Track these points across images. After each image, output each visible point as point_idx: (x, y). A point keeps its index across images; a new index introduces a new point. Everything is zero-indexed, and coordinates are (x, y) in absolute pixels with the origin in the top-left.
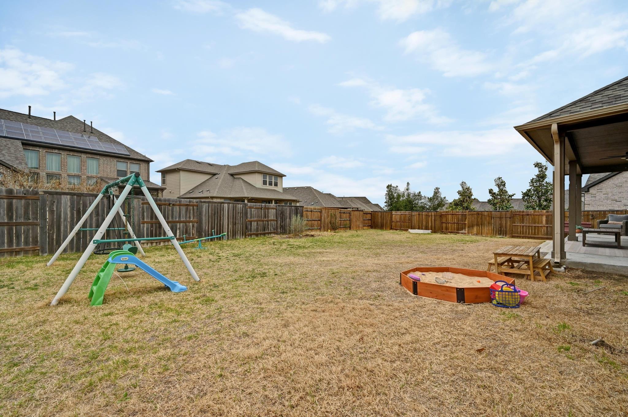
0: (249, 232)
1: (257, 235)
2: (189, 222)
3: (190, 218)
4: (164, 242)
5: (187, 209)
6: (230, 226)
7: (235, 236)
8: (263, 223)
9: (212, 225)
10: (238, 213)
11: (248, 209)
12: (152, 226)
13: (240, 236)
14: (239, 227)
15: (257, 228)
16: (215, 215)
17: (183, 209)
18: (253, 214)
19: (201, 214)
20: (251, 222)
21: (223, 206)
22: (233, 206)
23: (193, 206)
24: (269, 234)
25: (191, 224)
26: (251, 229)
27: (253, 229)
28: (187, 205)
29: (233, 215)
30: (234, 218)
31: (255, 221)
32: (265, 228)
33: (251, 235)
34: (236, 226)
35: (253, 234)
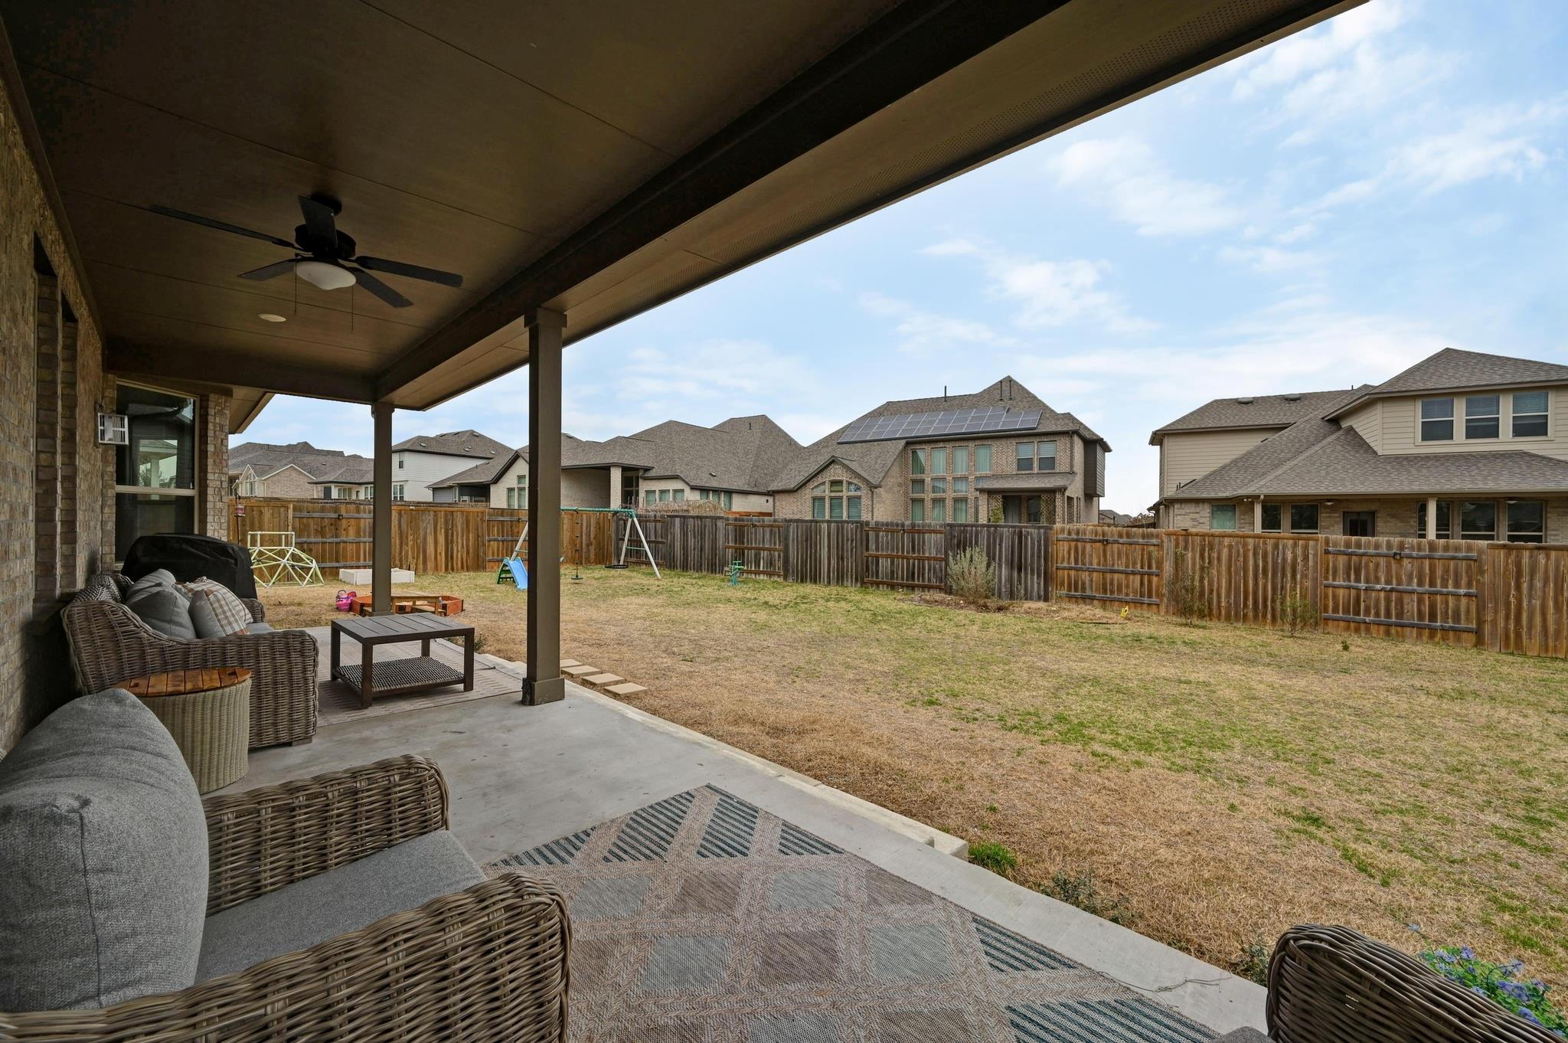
0: (872, 577)
1: (893, 587)
2: (775, 550)
3: (775, 544)
4: (748, 573)
5: (771, 531)
6: (832, 562)
7: (842, 581)
8: (908, 564)
9: (802, 556)
10: (848, 540)
11: (870, 533)
12: (736, 552)
13: (852, 582)
14: (849, 563)
15: (892, 572)
16: (806, 541)
17: (768, 530)
18: (882, 542)
19: (786, 539)
20: (877, 558)
21: (820, 526)
22: (838, 526)
23: (779, 527)
24: (926, 590)
25: (776, 553)
26: (877, 572)
27: (882, 573)
28: (772, 526)
29: (838, 543)
30: (840, 548)
31: (887, 557)
32: (913, 573)
33: (878, 584)
34: (843, 562)
35: (883, 583)
